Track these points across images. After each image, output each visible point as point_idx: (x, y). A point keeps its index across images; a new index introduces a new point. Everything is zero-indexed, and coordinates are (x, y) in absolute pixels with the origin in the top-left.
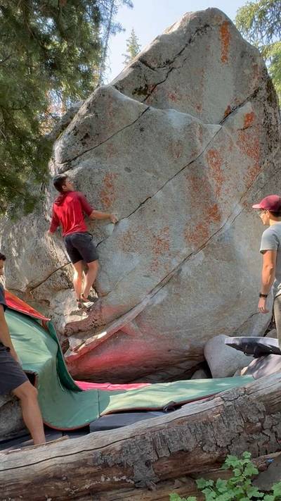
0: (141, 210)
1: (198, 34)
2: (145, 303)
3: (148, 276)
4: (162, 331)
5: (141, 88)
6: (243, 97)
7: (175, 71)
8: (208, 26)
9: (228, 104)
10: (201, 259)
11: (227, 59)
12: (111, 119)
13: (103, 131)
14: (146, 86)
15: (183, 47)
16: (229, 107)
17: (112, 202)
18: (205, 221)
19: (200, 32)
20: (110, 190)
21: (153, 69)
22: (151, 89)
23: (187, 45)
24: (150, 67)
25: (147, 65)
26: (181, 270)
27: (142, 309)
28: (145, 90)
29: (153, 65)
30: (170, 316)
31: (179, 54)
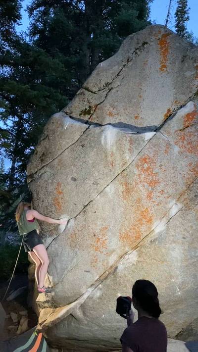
0: (84, 212)
1: (136, 53)
2: (85, 296)
3: (88, 272)
4: (103, 323)
5: (86, 109)
6: (184, 98)
7: (114, 91)
8: (147, 43)
9: (168, 107)
10: (135, 259)
11: (165, 67)
12: (59, 141)
13: (54, 150)
14: (90, 107)
15: (121, 68)
16: (169, 110)
17: (63, 205)
18: (137, 223)
19: (137, 51)
20: (61, 196)
21: (95, 93)
22: (94, 109)
23: (124, 66)
24: (92, 92)
25: (89, 91)
26: (117, 268)
27: (83, 301)
28: (89, 111)
29: (94, 90)
30: (109, 309)
31: (118, 75)
